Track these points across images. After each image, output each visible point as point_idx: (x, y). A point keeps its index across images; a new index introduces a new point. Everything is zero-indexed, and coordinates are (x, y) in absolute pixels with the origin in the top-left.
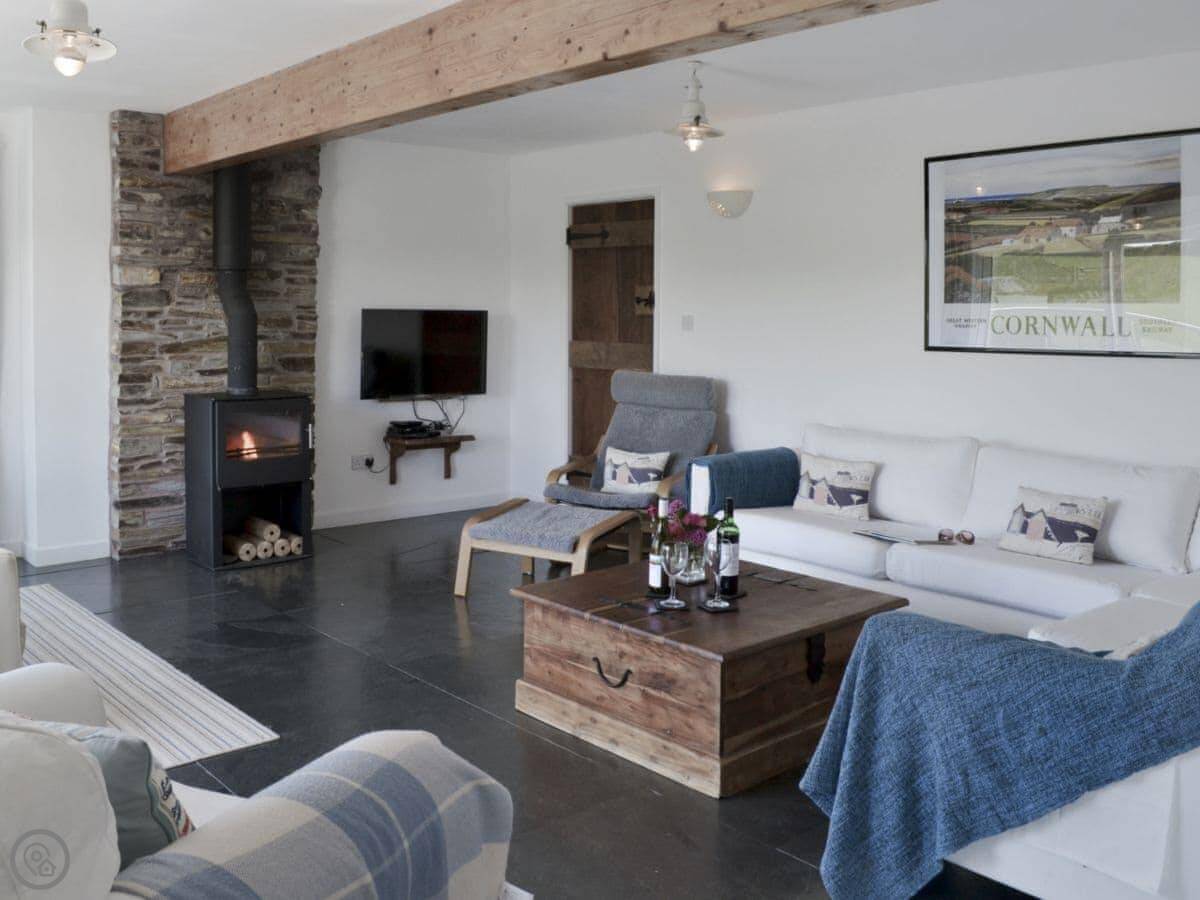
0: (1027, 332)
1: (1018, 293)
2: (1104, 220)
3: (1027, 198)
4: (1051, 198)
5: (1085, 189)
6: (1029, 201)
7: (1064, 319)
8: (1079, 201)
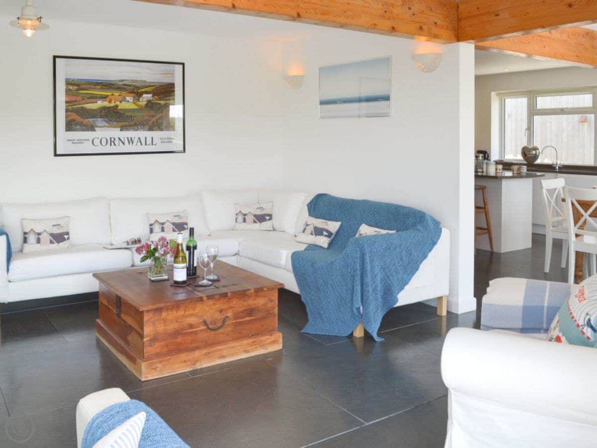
0: (111, 145)
1: (106, 126)
2: (144, 95)
3: (109, 82)
4: (121, 83)
5: (136, 81)
6: (110, 84)
7: (128, 138)
8: (134, 86)
